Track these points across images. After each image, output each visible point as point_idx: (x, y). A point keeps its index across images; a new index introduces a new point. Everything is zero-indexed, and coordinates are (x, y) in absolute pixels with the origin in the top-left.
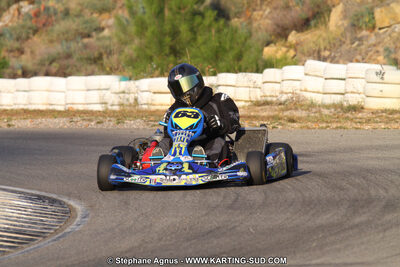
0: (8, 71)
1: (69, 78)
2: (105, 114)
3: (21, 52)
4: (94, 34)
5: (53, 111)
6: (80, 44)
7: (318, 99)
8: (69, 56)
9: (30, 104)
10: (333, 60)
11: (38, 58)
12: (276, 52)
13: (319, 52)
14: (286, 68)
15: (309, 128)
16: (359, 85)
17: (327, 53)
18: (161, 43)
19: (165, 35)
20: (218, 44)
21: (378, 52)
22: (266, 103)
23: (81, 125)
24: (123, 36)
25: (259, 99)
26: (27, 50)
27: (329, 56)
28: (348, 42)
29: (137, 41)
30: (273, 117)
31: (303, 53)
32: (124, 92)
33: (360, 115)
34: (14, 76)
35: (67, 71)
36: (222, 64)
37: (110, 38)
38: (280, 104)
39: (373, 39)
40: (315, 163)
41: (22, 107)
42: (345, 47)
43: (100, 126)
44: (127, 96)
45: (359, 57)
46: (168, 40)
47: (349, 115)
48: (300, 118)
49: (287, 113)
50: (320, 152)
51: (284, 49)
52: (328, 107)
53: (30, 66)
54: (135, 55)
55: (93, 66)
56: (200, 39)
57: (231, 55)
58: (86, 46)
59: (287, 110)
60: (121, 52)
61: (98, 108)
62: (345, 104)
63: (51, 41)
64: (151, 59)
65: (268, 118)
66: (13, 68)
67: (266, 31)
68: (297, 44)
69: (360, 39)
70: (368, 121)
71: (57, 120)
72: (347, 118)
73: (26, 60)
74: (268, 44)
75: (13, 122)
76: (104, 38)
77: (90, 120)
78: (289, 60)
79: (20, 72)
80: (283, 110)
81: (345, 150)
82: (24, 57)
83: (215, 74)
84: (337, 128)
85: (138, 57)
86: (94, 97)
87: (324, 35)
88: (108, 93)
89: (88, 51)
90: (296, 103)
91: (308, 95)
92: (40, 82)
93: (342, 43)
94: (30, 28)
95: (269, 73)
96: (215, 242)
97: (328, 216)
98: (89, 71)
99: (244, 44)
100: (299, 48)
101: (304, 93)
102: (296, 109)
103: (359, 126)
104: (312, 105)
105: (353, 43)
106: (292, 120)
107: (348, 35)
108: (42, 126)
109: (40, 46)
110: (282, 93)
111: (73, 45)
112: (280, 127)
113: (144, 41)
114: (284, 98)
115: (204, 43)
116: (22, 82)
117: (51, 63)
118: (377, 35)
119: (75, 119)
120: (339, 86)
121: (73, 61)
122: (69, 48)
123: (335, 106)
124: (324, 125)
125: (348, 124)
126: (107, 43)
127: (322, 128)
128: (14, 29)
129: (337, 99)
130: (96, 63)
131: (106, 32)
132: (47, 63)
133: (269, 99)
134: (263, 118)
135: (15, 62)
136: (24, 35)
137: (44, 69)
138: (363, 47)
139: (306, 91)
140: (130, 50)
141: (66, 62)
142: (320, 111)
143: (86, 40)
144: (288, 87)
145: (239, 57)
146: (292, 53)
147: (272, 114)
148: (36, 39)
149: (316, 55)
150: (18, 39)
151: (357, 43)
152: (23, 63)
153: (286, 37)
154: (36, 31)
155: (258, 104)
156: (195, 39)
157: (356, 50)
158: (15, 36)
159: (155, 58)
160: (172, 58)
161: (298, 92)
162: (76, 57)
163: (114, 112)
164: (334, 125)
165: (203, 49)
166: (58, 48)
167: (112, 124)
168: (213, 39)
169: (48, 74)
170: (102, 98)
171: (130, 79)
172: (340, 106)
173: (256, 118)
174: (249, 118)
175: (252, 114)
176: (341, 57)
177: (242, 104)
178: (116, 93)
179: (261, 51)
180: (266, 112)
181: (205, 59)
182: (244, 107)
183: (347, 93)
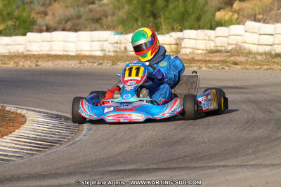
0: (36, 27)
1: (79, 33)
2: (104, 58)
3: (46, 14)
4: (97, 2)
5: (68, 56)
6: (87, 9)
7: (254, 48)
8: (79, 17)
9: (52, 50)
10: (265, 21)
11: (58, 18)
12: (225, 15)
13: (255, 16)
14: (232, 27)
15: (247, 69)
17: (260, 17)
18: (143, 9)
19: (146, 3)
20: (183, 10)
22: (218, 51)
23: (87, 65)
24: (117, 4)
25: (212, 48)
26: (50, 13)
27: (262, 18)
28: (276, 8)
29: (127, 7)
30: (222, 61)
31: (243, 16)
32: (117, 43)
34: (41, 31)
35: (78, 28)
36: (186, 24)
37: (107, 5)
38: (227, 52)
40: (251, 93)
41: (46, 52)
42: (274, 12)
43: (100, 66)
44: (119, 45)
46: (148, 6)
47: (275, 60)
48: (241, 62)
49: (232, 58)
50: (255, 86)
51: (230, 13)
52: (261, 54)
53: (51, 23)
54: (125, 17)
55: (94, 26)
56: (171, 6)
58: (91, 11)
59: (232, 56)
61: (99, 54)
62: (273, 52)
63: (67, 7)
64: (136, 20)
65: (218, 62)
66: (40, 25)
67: (218, 1)
68: (240, 10)
71: (70, 62)
72: (274, 62)
73: (49, 20)
74: (219, 10)
75: (39, 63)
76: (104, 4)
77: (94, 63)
78: (234, 21)
79: (44, 28)
80: (229, 56)
81: (272, 85)
82: (47, 18)
83: (181, 31)
84: (267, 69)
85: (127, 18)
86: (97, 46)
87: (259, 3)
88: (106, 43)
89: (93, 13)
90: (238, 51)
91: (246, 46)
92: (58, 35)
93: (271, 9)
95: (220, 30)
96: (181, 148)
97: (261, 131)
98: (93, 28)
99: (202, 10)
100: (241, 13)
101: (244, 45)
102: (238, 55)
104: (250, 53)
105: (279, 10)
106: (236, 64)
107: (276, 3)
108: (60, 66)
109: (59, 10)
110: (229, 44)
111: (82, 10)
112: (227, 68)
113: (132, 7)
114: (230, 48)
115: (174, 9)
116: (46, 35)
117: (66, 22)
119: (83, 62)
120: (269, 40)
121: (82, 21)
122: (79, 11)
123: (266, 54)
124: (258, 67)
125: (275, 67)
126: (106, 8)
127: (257, 69)
129: (268, 49)
130: (97, 22)
132: (64, 22)
133: (220, 48)
134: (215, 62)
135: (41, 21)
136: (47, 2)
137: (61, 26)
139: (245, 43)
140: (122, 13)
141: (77, 21)
142: (255, 58)
143: (91, 6)
144: (233, 40)
145: (198, 19)
146: (236, 16)
147: (221, 59)
148: (56, 5)
149: (253, 18)
150: (43, 5)
152: (47, 22)
153: (232, 5)
155: (211, 52)
156: (167, 6)
157: (280, 14)
158: (41, 3)
159: (140, 19)
160: (152, 19)
161: (240, 43)
162: (84, 18)
163: (110, 56)
164: (265, 67)
165: (173, 13)
166: (71, 12)
167: (108, 65)
168: (181, 6)
169: (64, 30)
170: (102, 46)
171: (122, 34)
172: (270, 54)
173: (210, 61)
174: (205, 61)
175: (207, 59)
176: (270, 19)
177: (200, 52)
178: (112, 44)
179: (214, 15)
180: (217, 58)
181: (175, 20)
182: (201, 54)
183: (274, 44)
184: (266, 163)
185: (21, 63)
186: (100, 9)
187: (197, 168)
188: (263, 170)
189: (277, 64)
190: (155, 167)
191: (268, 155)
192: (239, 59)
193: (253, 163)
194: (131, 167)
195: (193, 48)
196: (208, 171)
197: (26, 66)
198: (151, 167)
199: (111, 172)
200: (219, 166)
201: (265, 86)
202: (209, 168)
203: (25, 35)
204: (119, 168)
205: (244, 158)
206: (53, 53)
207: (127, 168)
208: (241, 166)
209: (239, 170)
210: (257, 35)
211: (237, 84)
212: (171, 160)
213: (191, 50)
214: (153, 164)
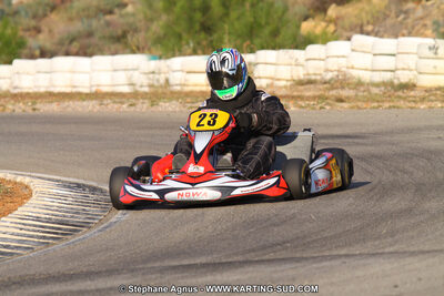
0: (25, 51)
2: (136, 95)
3: (38, 30)
4: (116, 10)
5: (80, 94)
6: (102, 22)
7: (366, 76)
8: (90, 34)
9: (53, 86)
10: (376, 34)
11: (57, 37)
12: (315, 27)
13: (361, 26)
14: (332, 44)
15: (359, 108)
16: (411, 61)
17: (370, 28)
18: (191, 20)
19: (195, 10)
20: (251, 19)
21: (425, 25)
22: (310, 82)
23: (112, 108)
24: (149, 13)
25: (302, 77)
26: (45, 29)
27: (373, 31)
28: (393, 15)
29: (164, 17)
30: (320, 97)
31: (343, 28)
32: (153, 73)
33: (412, 93)
34: (32, 57)
35: (89, 51)
36: (257, 41)
37: (133, 15)
38: (325, 83)
39: (420, 12)
40: (372, 145)
41: (42, 90)
42: (389, 22)
43: (132, 109)
44: (157, 76)
45: (405, 32)
46: (198, 16)
47: (400, 93)
48: (348, 98)
49: (334, 93)
51: (323, 24)
52: (377, 85)
53: (48, 45)
54: (161, 32)
55: (113, 47)
56: (234, 15)
57: (267, 31)
58: (108, 24)
59: (333, 88)
60: (148, 29)
61: (126, 89)
62: (396, 82)
63: (71, 19)
64: (180, 37)
65: (314, 98)
66: (30, 48)
67: (305, 5)
68: (337, 18)
69: (406, 12)
70: (423, 100)
71: (85, 103)
72: (399, 97)
73: (43, 40)
74: (306, 18)
75: (38, 106)
76: (127, 14)
77: (122, 103)
78: (330, 35)
79: (37, 53)
80: (329, 90)
81: (403, 131)
82: (41, 36)
83: (253, 52)
84: (390, 107)
85: (165, 35)
86: (121, 78)
87: (367, 8)
88: (136, 74)
89: (111, 29)
90: (341, 82)
91: (355, 73)
92: (62, 62)
93: (386, 17)
94: (47, 5)
95: (313, 50)
97: (395, 201)
98: (113, 50)
99: (280, 19)
100: (340, 22)
101: (351, 71)
102: (343, 88)
103: (413, 105)
104: (360, 84)
105: (398, 16)
106: (340, 100)
107: (393, 7)
108: (69, 109)
109: (58, 24)
110: (327, 70)
111: (94, 23)
112: (328, 107)
113: (172, 17)
114: (329, 76)
115: (238, 19)
116: (42, 63)
117: (71, 42)
118: (424, 7)
119: (105, 102)
120: (389, 63)
121: (95, 40)
122: (90, 26)
123: (384, 84)
124: (376, 104)
125: (402, 103)
126: (131, 20)
127: (374, 108)
128: (29, 6)
129: (387, 76)
130: (120, 41)
131: (130, 9)
132: (67, 43)
133: (313, 77)
134: (308, 98)
135: (33, 42)
136: (40, 12)
137: (64, 49)
138: (409, 21)
139: (353, 68)
140: (157, 27)
141: (87, 41)
142: (369, 90)
143: (108, 17)
144: (333, 64)
145: (275, 33)
147: (317, 93)
148: (53, 17)
149: (358, 29)
150: (34, 17)
151: (402, 17)
152: (41, 43)
153: (325, 11)
154: (53, 8)
155: (301, 83)
156: (227, 15)
157: (401, 23)
158: (30, 14)
159: (185, 36)
160: (203, 35)
161: (344, 69)
162: (98, 35)
163: (146, 93)
164: (387, 105)
165: (237, 25)
166: (78, 26)
167: (145, 106)
168: (248, 14)
169: (67, 54)
170: (130, 78)
171: (160, 58)
172: (391, 84)
173: (301, 98)
174: (293, 97)
175: (295, 94)
176: (385, 32)
177: (283, 83)
178: (145, 73)
179: (299, 27)
180: (310, 92)
181: (239, 36)
182: (285, 87)
183: (397, 69)
184: (412, 249)
185: (10, 107)
186: (122, 21)
187: (306, 259)
188: (409, 260)
189: (405, 99)
190: (240, 258)
191: (412, 237)
192: (344, 93)
193: (391, 249)
194: (203, 260)
195: (272, 78)
196: (324, 264)
197: (18, 111)
198: (235, 259)
199: (174, 268)
200: (340, 256)
201: (392, 133)
202: (325, 258)
203: (10, 63)
204: (186, 262)
205: (377, 243)
206: (57, 90)
207: (198, 261)
208: (374, 255)
209: (371, 260)
210: (371, 56)
211: (347, 131)
212: (264, 248)
213: (269, 81)
214: (236, 254)
